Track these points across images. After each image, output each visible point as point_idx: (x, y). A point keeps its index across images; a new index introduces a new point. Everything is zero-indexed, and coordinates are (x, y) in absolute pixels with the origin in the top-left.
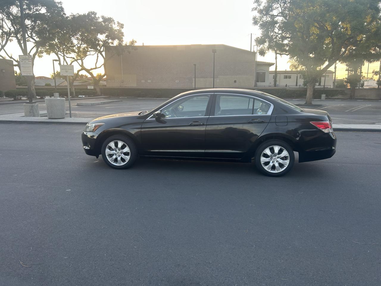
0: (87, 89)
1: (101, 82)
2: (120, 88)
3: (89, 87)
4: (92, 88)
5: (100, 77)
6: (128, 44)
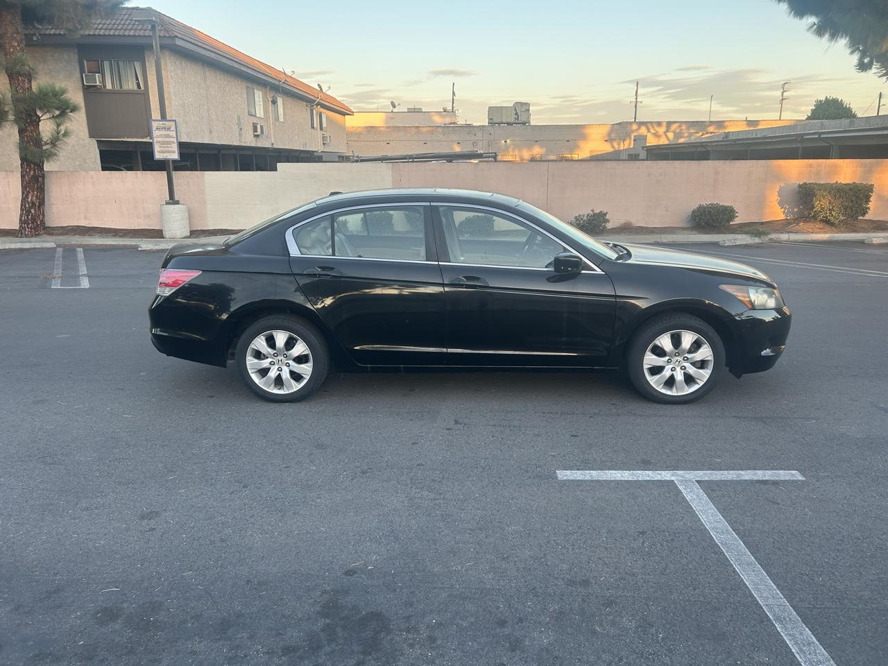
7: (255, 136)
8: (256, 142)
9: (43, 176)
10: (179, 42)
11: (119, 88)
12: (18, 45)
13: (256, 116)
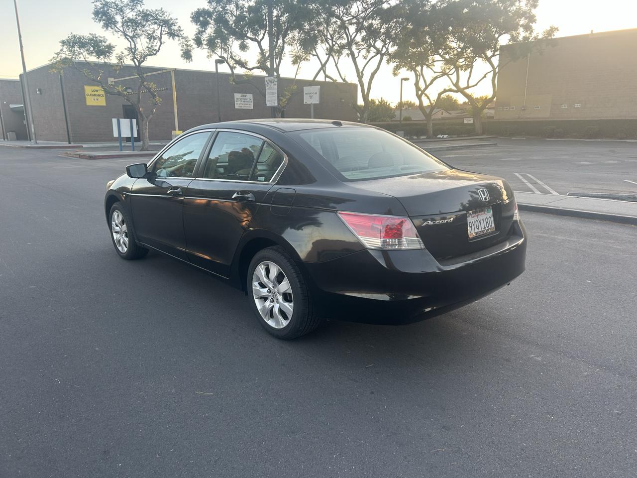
0: (462, 124)
1: (486, 111)
2: (519, 120)
3: (465, 121)
4: (470, 122)
5: (486, 101)
6: (540, 37)
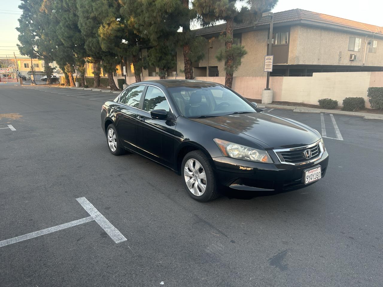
7: (350, 60)
8: (351, 63)
9: (232, 79)
10: (302, 22)
11: (279, 44)
12: (230, 32)
13: (354, 51)
